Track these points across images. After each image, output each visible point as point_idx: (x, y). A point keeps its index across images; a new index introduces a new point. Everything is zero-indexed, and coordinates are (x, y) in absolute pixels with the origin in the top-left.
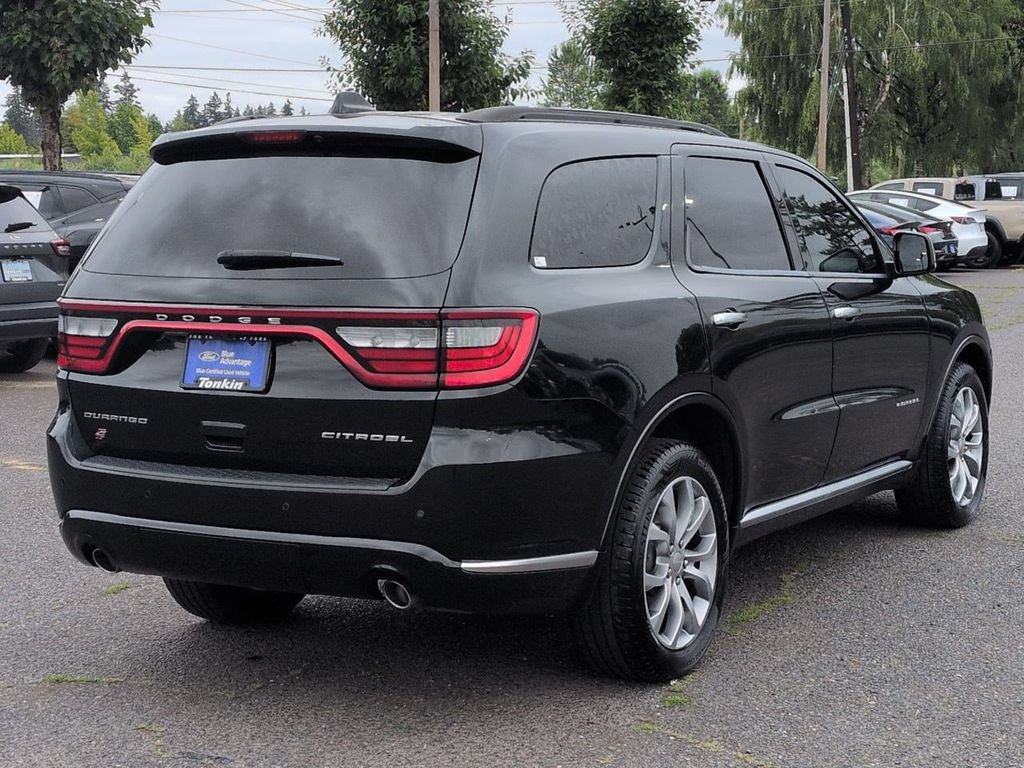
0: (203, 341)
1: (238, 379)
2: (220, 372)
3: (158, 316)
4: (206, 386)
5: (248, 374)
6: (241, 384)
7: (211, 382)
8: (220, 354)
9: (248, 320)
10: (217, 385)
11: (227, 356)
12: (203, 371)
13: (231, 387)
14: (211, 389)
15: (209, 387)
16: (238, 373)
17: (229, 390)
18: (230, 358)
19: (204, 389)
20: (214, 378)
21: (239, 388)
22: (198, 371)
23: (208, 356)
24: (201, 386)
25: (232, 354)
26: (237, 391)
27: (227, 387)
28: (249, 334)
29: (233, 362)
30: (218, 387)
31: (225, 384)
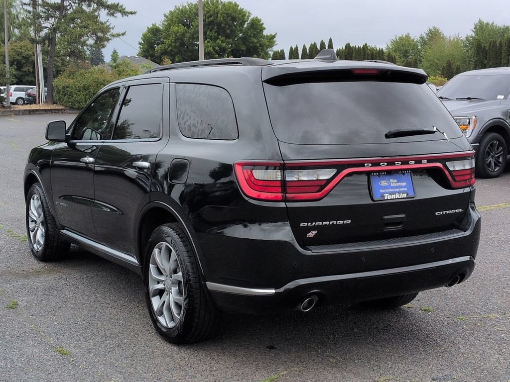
0: (379, 175)
1: (403, 192)
2: (392, 190)
3: (366, 164)
4: (389, 198)
5: (406, 189)
6: (405, 195)
7: (390, 196)
8: (390, 181)
9: (413, 162)
10: (394, 196)
11: (393, 182)
12: (384, 191)
13: (401, 197)
14: (391, 199)
15: (390, 198)
16: (402, 189)
17: (399, 199)
18: (395, 183)
19: (387, 200)
20: (391, 194)
21: (405, 197)
22: (381, 191)
23: (384, 183)
24: (386, 198)
25: (396, 181)
26: (404, 198)
27: (399, 197)
28: (401, 170)
29: (397, 185)
30: (394, 198)
31: (397, 196)
